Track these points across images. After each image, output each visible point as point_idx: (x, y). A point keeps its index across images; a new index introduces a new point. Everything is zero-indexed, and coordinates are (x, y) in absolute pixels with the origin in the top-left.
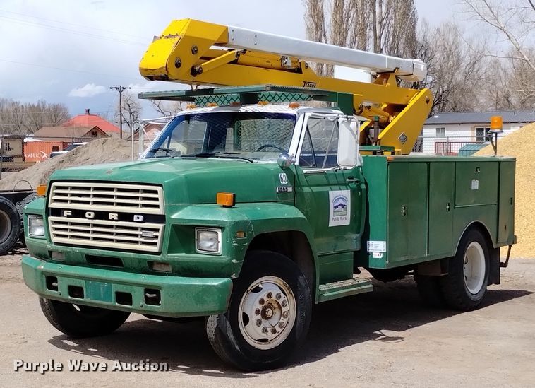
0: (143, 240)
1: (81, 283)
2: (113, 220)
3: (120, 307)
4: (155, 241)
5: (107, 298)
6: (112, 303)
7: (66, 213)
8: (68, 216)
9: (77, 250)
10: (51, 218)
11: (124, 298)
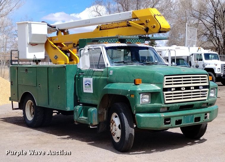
0: (202, 96)
1: (182, 118)
2: (192, 89)
3: (196, 123)
4: (206, 95)
5: (191, 121)
6: (193, 123)
7: (173, 89)
8: (174, 91)
9: (177, 104)
10: (165, 93)
11: (198, 119)
